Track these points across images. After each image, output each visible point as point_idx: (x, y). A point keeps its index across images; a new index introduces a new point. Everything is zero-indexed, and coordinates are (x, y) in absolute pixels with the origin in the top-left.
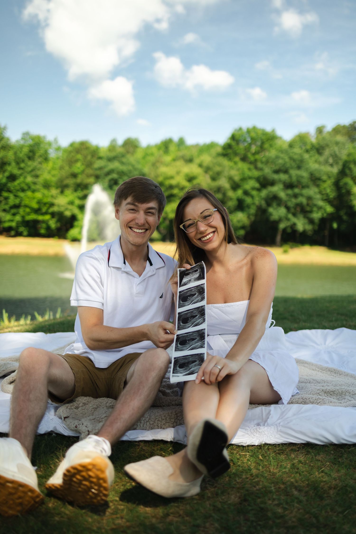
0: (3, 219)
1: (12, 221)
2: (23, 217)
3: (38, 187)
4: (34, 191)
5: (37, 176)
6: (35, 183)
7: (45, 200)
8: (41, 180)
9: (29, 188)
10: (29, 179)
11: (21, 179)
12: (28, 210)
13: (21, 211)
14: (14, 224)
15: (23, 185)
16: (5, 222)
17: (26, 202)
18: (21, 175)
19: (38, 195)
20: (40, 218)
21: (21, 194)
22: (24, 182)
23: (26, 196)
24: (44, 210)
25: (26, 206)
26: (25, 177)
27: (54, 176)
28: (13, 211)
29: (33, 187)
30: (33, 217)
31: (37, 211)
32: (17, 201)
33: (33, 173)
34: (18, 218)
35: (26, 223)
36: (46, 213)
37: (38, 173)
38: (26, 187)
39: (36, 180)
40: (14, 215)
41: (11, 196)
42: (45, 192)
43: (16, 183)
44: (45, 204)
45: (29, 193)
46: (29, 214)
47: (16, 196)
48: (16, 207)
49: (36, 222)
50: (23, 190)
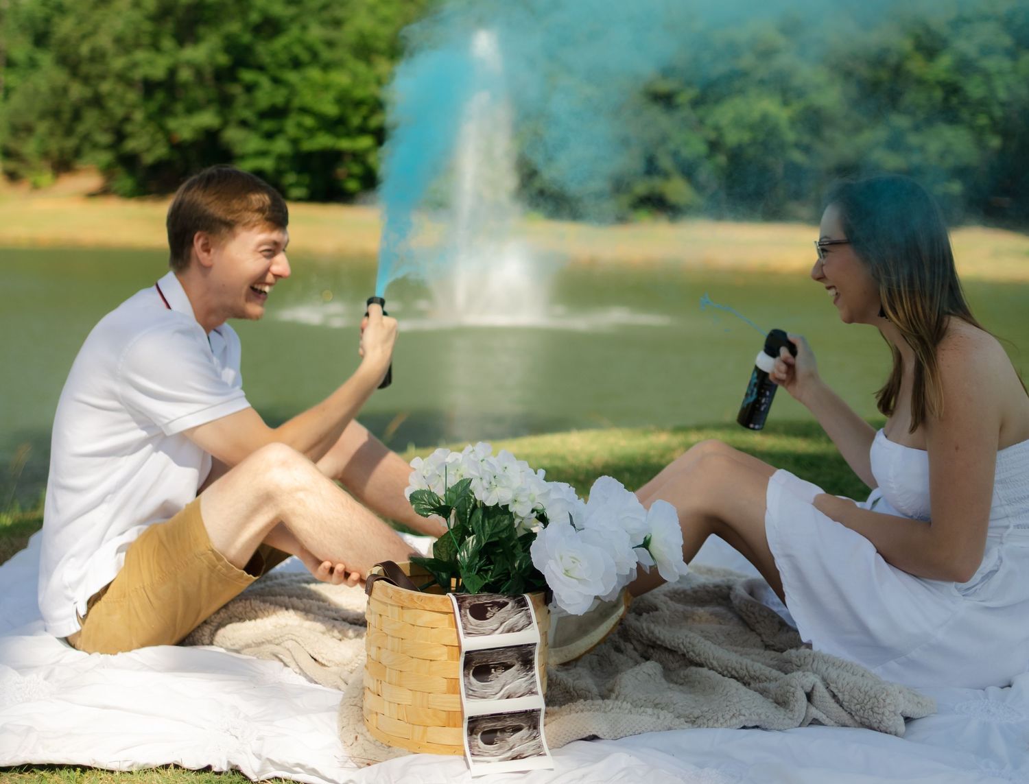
0: (238, 150)
1: (263, 154)
2: (295, 142)
3: (341, 53)
4: (327, 67)
5: (337, 23)
6: (330, 44)
7: (359, 93)
8: (348, 34)
9: (315, 56)
10: (316, 33)
11: (294, 31)
12: (309, 121)
13: (290, 126)
14: (267, 164)
15: (298, 50)
16: (243, 157)
17: (307, 98)
18: (293, 19)
19: (340, 79)
20: (345, 144)
21: (292, 76)
22: (301, 41)
23: (305, 79)
24: (356, 121)
25: (304, 110)
26: (304, 28)
27: (385, 21)
28: (268, 125)
29: (326, 54)
30: (323, 141)
31: (335, 125)
32: (279, 97)
33: (326, 15)
34: (281, 146)
35: (304, 162)
36: (362, 130)
37: (339, 13)
38: (305, 56)
39: (333, 34)
40: (270, 136)
41: (264, 82)
42: (361, 67)
43: (280, 43)
44: (358, 104)
45: (314, 73)
46: (311, 132)
47: (276, 81)
48: (277, 113)
49: (332, 157)
50: (296, 64)
